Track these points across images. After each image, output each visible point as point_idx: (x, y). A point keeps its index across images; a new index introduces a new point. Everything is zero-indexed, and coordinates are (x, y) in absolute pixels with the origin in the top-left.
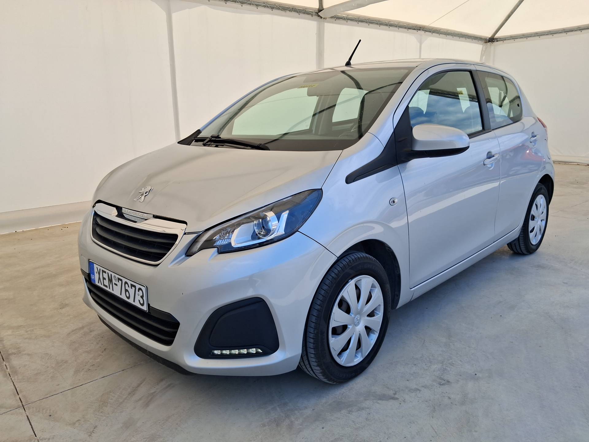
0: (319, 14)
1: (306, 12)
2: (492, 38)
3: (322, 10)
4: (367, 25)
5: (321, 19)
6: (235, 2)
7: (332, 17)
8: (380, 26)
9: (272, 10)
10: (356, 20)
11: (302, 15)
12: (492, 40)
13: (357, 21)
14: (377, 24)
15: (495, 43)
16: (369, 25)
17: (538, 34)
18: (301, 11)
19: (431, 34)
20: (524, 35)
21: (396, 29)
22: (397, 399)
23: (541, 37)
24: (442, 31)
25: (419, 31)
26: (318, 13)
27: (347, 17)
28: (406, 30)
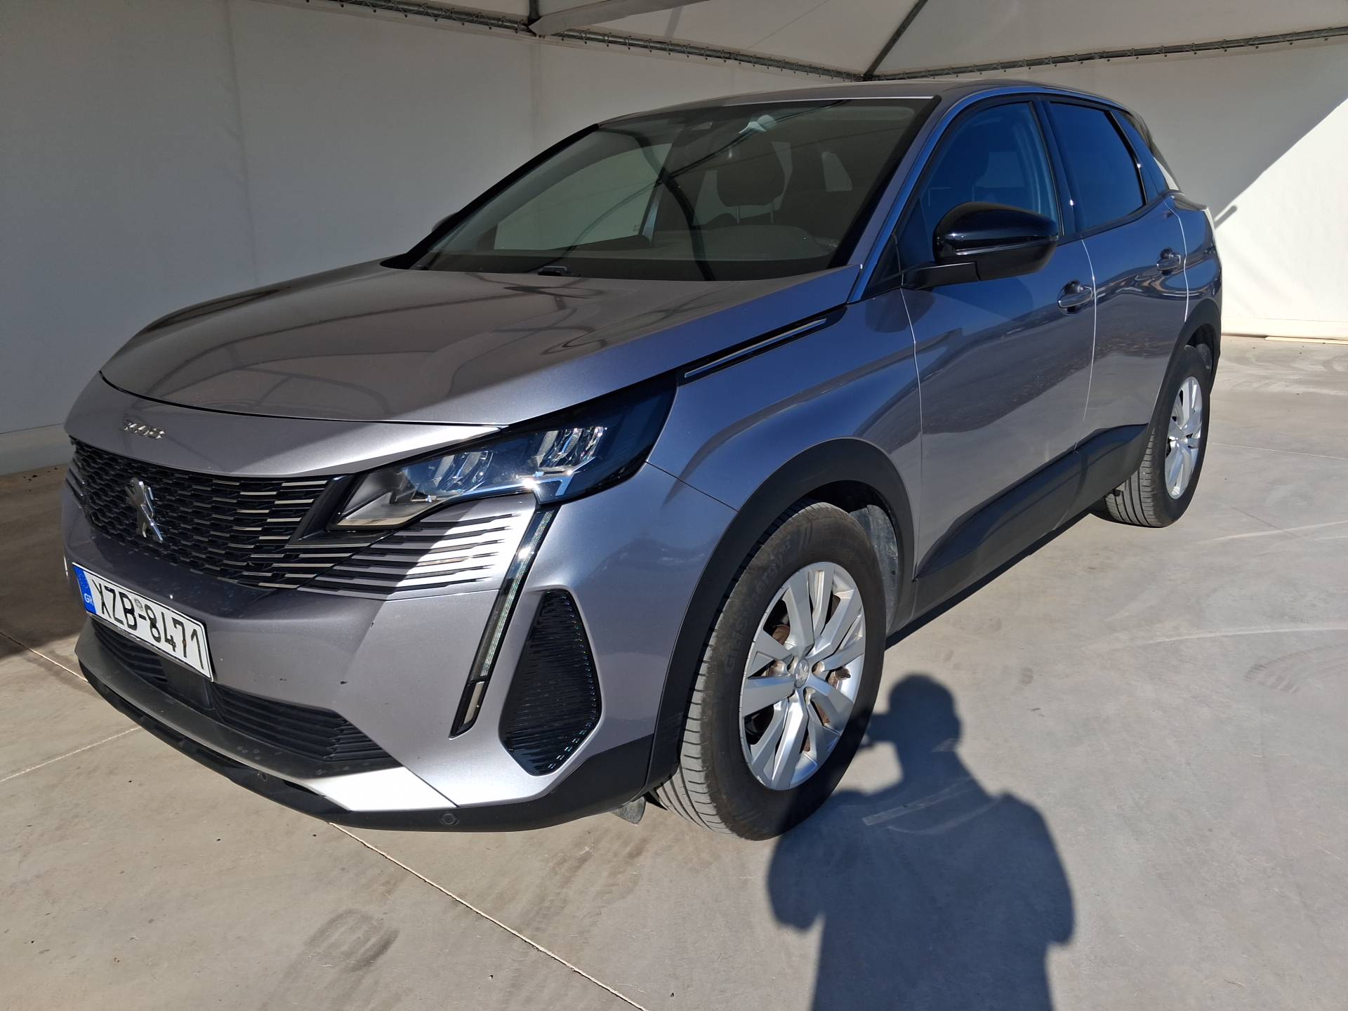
0: (530, 27)
1: (503, 22)
2: (870, 71)
3: (536, 20)
4: (625, 48)
5: (534, 37)
7: (553, 35)
8: (651, 51)
9: (436, 20)
10: (604, 39)
11: (496, 30)
12: (869, 76)
13: (604, 42)
14: (646, 46)
15: (877, 83)
16: (629, 49)
17: (954, 70)
18: (494, 21)
19: (752, 66)
20: (929, 71)
21: (684, 56)
24: (772, 58)
25: (727, 61)
26: (529, 23)
27: (586, 33)
28: (703, 58)
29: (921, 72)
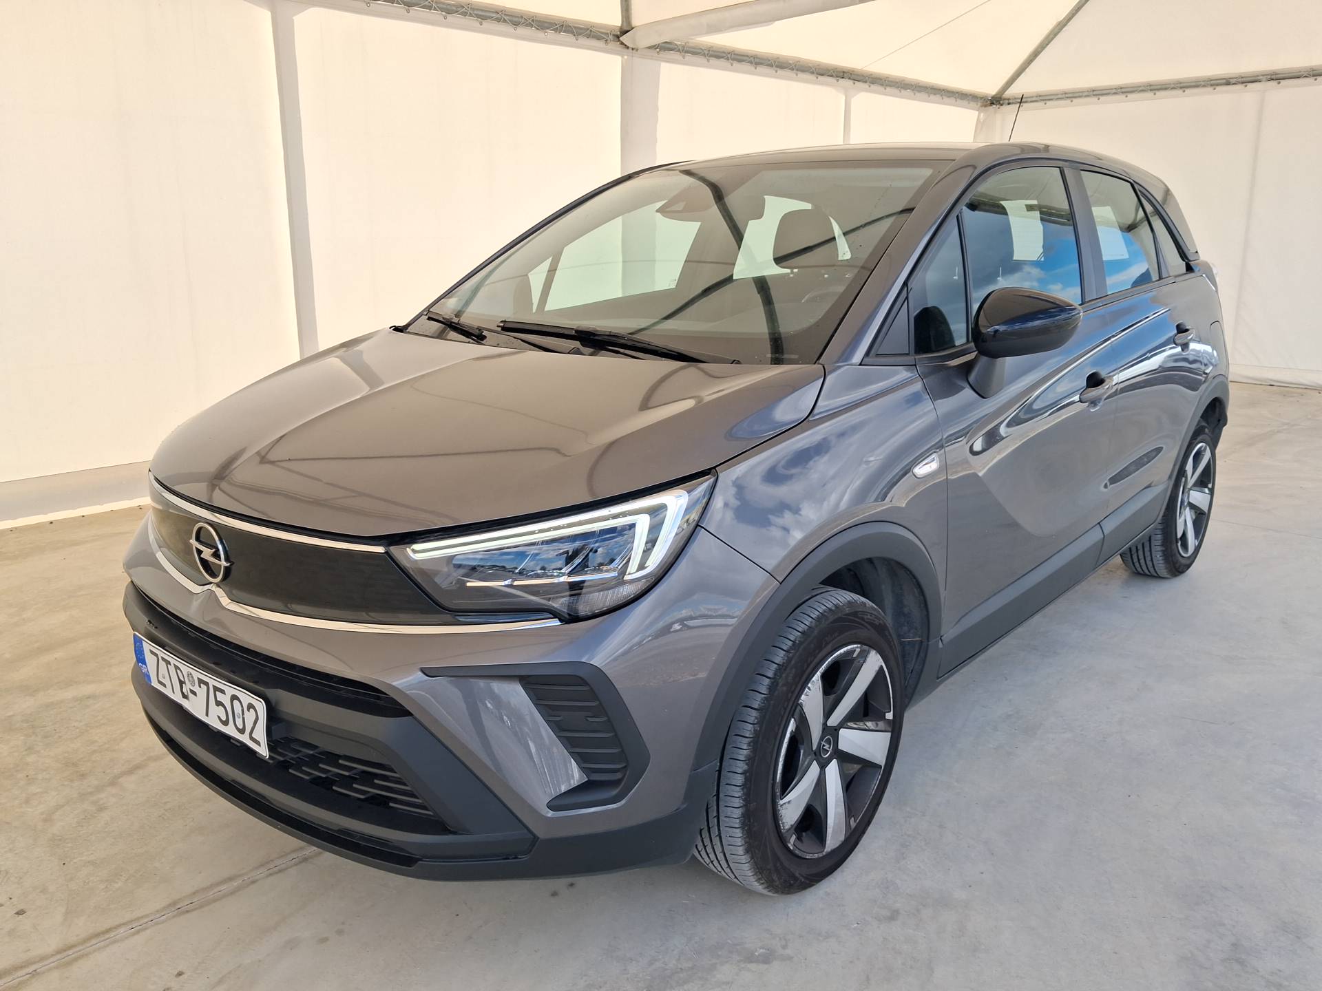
1: (592, 33)
2: (999, 96)
3: (628, 31)
4: (728, 64)
5: (626, 50)
6: (430, 8)
7: (650, 48)
8: (756, 68)
9: (516, 29)
10: (704, 54)
11: (582, 40)
12: (996, 101)
13: (705, 57)
14: (751, 62)
15: (1005, 108)
16: (732, 65)
17: (1095, 93)
18: (581, 31)
19: (867, 86)
20: (1066, 93)
21: (792, 74)
22: (790, 958)
23: (1102, 98)
24: (890, 80)
25: (841, 81)
26: (619, 36)
27: (684, 47)
28: (813, 77)
29: (1058, 95)
